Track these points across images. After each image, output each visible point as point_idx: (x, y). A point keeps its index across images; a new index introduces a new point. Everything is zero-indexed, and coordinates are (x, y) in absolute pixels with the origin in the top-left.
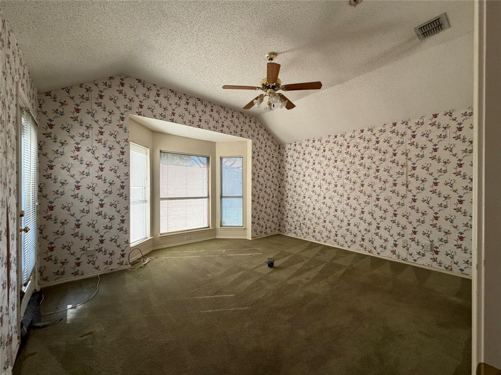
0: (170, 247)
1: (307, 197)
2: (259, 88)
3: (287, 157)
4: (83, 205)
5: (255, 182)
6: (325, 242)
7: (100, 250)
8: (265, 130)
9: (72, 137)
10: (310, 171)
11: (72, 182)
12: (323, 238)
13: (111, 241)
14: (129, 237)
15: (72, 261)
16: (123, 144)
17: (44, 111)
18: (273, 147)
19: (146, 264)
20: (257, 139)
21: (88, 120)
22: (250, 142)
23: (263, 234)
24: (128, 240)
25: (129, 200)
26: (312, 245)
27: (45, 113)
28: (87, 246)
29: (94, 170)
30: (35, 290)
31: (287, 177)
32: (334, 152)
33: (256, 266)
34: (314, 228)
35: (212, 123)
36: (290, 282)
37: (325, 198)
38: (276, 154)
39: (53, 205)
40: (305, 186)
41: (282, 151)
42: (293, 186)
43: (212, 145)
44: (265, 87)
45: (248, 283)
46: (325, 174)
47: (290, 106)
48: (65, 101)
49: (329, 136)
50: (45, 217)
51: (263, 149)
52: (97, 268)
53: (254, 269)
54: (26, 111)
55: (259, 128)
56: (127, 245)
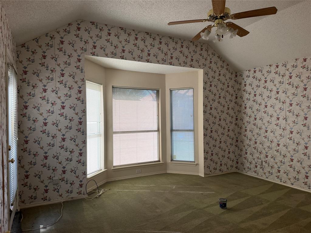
0: (122, 180)
1: (269, 131)
2: (206, 20)
3: (245, 85)
4: (49, 140)
5: (207, 114)
6: (292, 184)
7: (63, 180)
8: (219, 57)
9: (41, 81)
10: (272, 101)
11: (41, 119)
12: (289, 179)
13: (72, 172)
14: (86, 169)
15: (42, 187)
16: (80, 84)
17: (20, 60)
18: (228, 75)
19: (101, 195)
20: (210, 67)
21: (52, 64)
22: (201, 72)
23: (217, 171)
24: (85, 172)
25: (86, 134)
26: (276, 187)
27: (21, 62)
28: (53, 175)
29: (57, 108)
30: (17, 210)
31: (246, 108)
32: (302, 78)
33: (206, 205)
34: (279, 168)
35: (161, 56)
36: (243, 226)
37: (292, 132)
38: (232, 83)
39: (28, 139)
40: (266, 119)
41: (239, 78)
42: (252, 119)
43: (161, 77)
44: (213, 18)
45: (197, 222)
46: (291, 105)
47: (243, 33)
48: (35, 50)
49: (296, 60)
50: (22, 150)
51: (217, 78)
52: (61, 196)
53: (205, 208)
54: (11, 66)
55: (211, 56)
56: (84, 176)
